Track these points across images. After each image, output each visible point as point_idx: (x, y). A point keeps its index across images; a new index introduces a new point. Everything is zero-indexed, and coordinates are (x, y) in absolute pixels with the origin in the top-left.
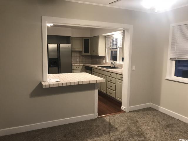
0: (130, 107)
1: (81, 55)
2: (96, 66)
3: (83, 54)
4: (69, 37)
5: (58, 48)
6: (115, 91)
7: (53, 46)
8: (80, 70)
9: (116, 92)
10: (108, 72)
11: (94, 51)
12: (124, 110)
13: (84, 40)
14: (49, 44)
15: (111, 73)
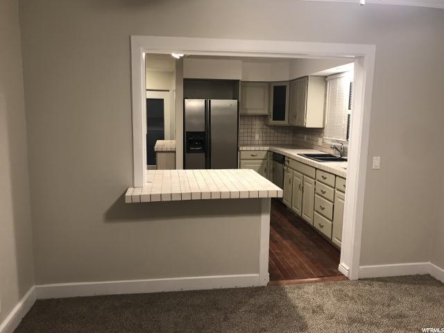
0: (361, 267)
1: (267, 126)
2: (294, 153)
3: (271, 122)
4: (237, 82)
5: (207, 107)
6: (332, 221)
7: (195, 104)
8: (261, 161)
9: (334, 223)
10: (318, 171)
11: (295, 117)
12: (346, 273)
13: (275, 87)
14: (186, 100)
15: (324, 174)
